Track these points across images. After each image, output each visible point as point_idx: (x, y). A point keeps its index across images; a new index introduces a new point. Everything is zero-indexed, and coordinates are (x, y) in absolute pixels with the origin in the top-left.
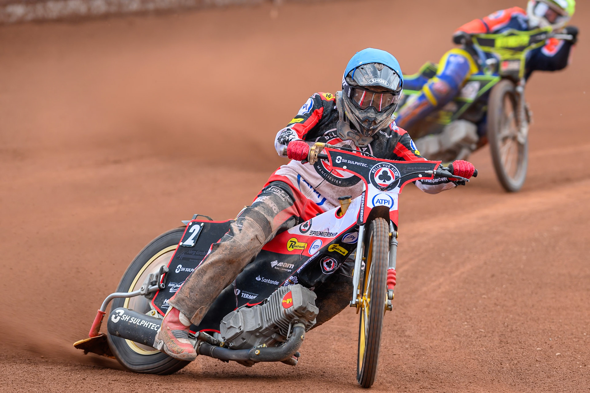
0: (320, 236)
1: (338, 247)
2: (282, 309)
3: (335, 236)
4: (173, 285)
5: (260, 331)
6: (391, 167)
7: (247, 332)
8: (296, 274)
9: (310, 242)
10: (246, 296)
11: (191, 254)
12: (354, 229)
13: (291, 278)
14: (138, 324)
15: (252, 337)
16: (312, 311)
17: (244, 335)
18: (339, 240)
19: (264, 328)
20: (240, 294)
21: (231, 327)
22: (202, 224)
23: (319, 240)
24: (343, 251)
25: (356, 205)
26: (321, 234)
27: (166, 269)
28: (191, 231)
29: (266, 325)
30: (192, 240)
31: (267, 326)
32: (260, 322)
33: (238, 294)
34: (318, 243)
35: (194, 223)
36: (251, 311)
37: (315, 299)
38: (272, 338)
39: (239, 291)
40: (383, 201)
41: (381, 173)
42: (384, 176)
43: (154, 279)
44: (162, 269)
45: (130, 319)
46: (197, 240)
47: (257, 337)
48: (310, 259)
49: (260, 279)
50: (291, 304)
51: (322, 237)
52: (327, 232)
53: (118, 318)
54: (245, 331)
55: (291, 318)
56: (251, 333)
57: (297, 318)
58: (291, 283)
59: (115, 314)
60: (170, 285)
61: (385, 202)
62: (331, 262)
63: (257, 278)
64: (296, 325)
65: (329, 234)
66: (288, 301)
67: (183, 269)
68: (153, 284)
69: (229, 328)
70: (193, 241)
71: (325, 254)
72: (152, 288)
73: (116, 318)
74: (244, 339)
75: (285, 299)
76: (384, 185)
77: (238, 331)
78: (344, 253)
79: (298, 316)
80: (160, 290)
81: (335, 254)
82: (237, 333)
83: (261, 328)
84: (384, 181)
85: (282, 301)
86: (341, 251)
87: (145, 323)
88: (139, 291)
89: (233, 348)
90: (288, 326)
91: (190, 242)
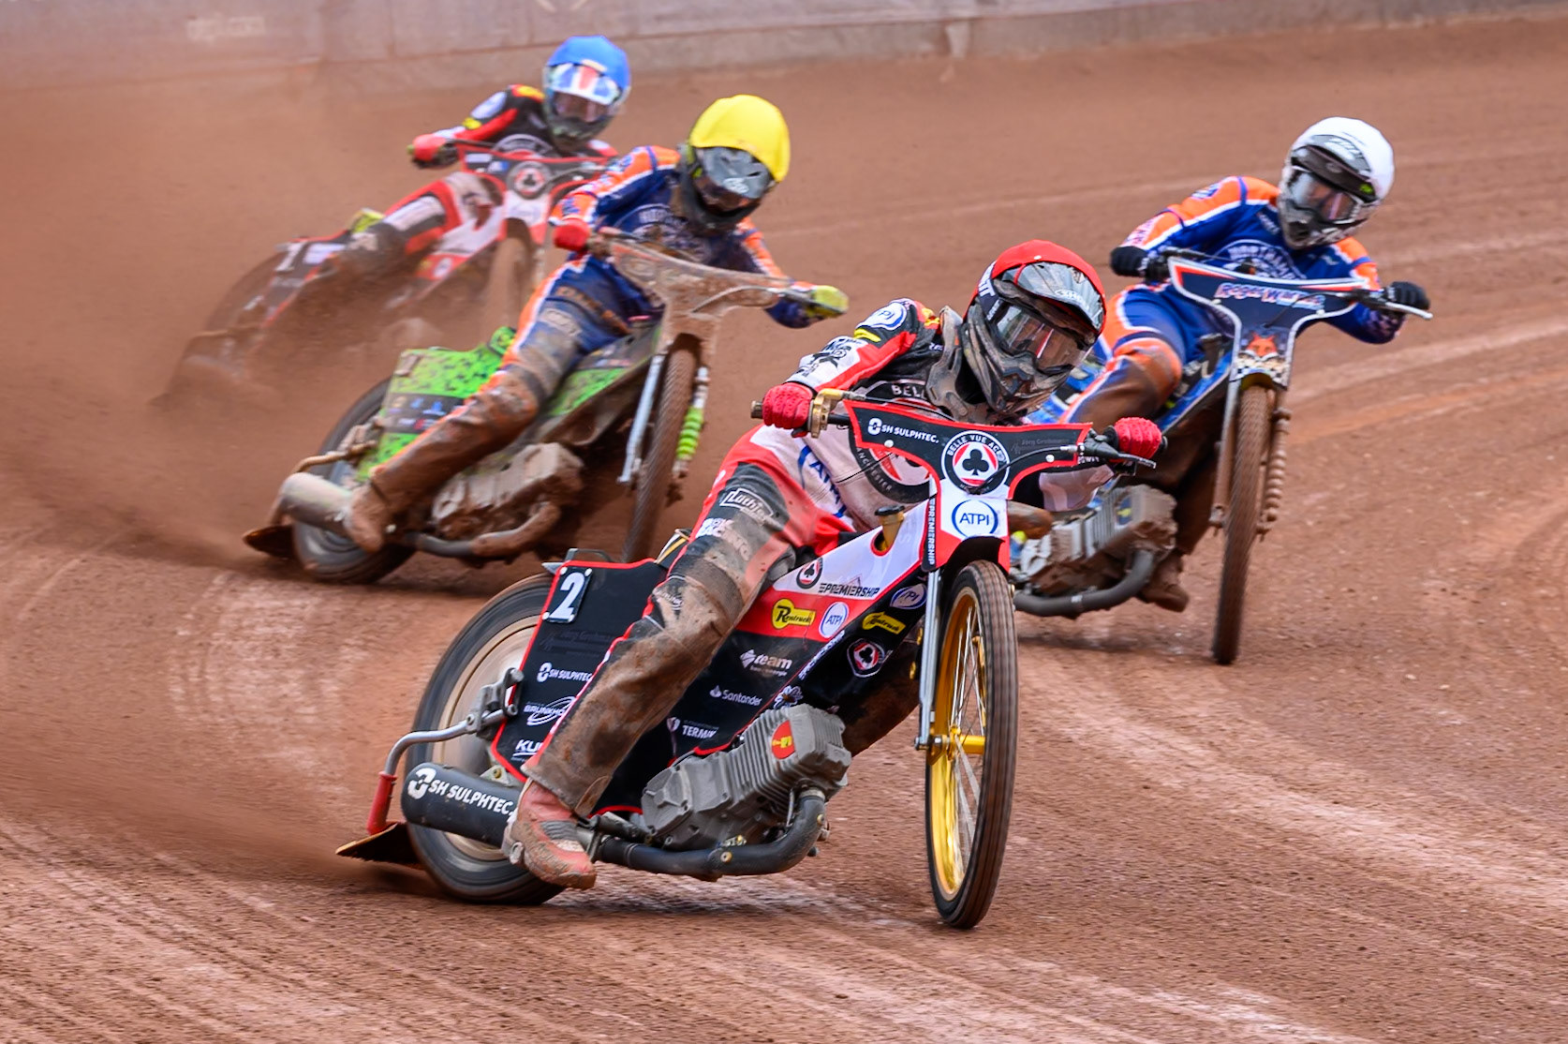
0: (841, 595)
1: (883, 617)
2: (773, 760)
3: (875, 596)
4: (534, 709)
5: (729, 808)
6: (988, 441)
7: (700, 812)
8: (796, 683)
9: (821, 606)
10: (691, 731)
11: (568, 639)
12: (916, 576)
13: (788, 690)
14: (466, 800)
15: (713, 821)
16: (836, 760)
17: (696, 820)
18: (884, 604)
19: (736, 802)
20: (680, 729)
21: (666, 804)
22: (588, 572)
23: (840, 604)
24: (895, 625)
25: (914, 523)
26: (844, 589)
27: (518, 676)
28: (565, 587)
29: (740, 797)
30: (570, 606)
31: (742, 797)
32: (726, 790)
33: (675, 728)
34: (839, 609)
35: (571, 571)
36: (705, 765)
37: (841, 732)
38: (754, 821)
39: (678, 722)
40: (976, 517)
41: (966, 455)
42: (975, 463)
43: (494, 698)
44: (509, 676)
45: (448, 791)
46: (579, 606)
47: (722, 821)
48: (826, 648)
49: (719, 694)
50: (791, 750)
51: (846, 597)
52: (857, 585)
53: (424, 788)
54: (697, 810)
55: (795, 780)
56: (707, 814)
57: (805, 778)
58: (789, 700)
59: (417, 779)
60: (527, 709)
61: (979, 521)
62: (869, 651)
63: (712, 693)
64: (805, 794)
65: (861, 590)
66: (784, 742)
67: (555, 674)
68: (491, 708)
69: (661, 807)
70: (572, 609)
71: (855, 634)
72: (489, 716)
73: (418, 787)
74: (695, 828)
75: (777, 737)
76: (975, 481)
77: (681, 812)
78: (897, 629)
79: (808, 775)
80: (509, 720)
81: (878, 635)
82: (679, 817)
83: (730, 802)
84: (975, 473)
85: (770, 741)
86: (890, 626)
87: (481, 799)
88: (463, 724)
89: (672, 849)
90: (788, 795)
91: (564, 612)
